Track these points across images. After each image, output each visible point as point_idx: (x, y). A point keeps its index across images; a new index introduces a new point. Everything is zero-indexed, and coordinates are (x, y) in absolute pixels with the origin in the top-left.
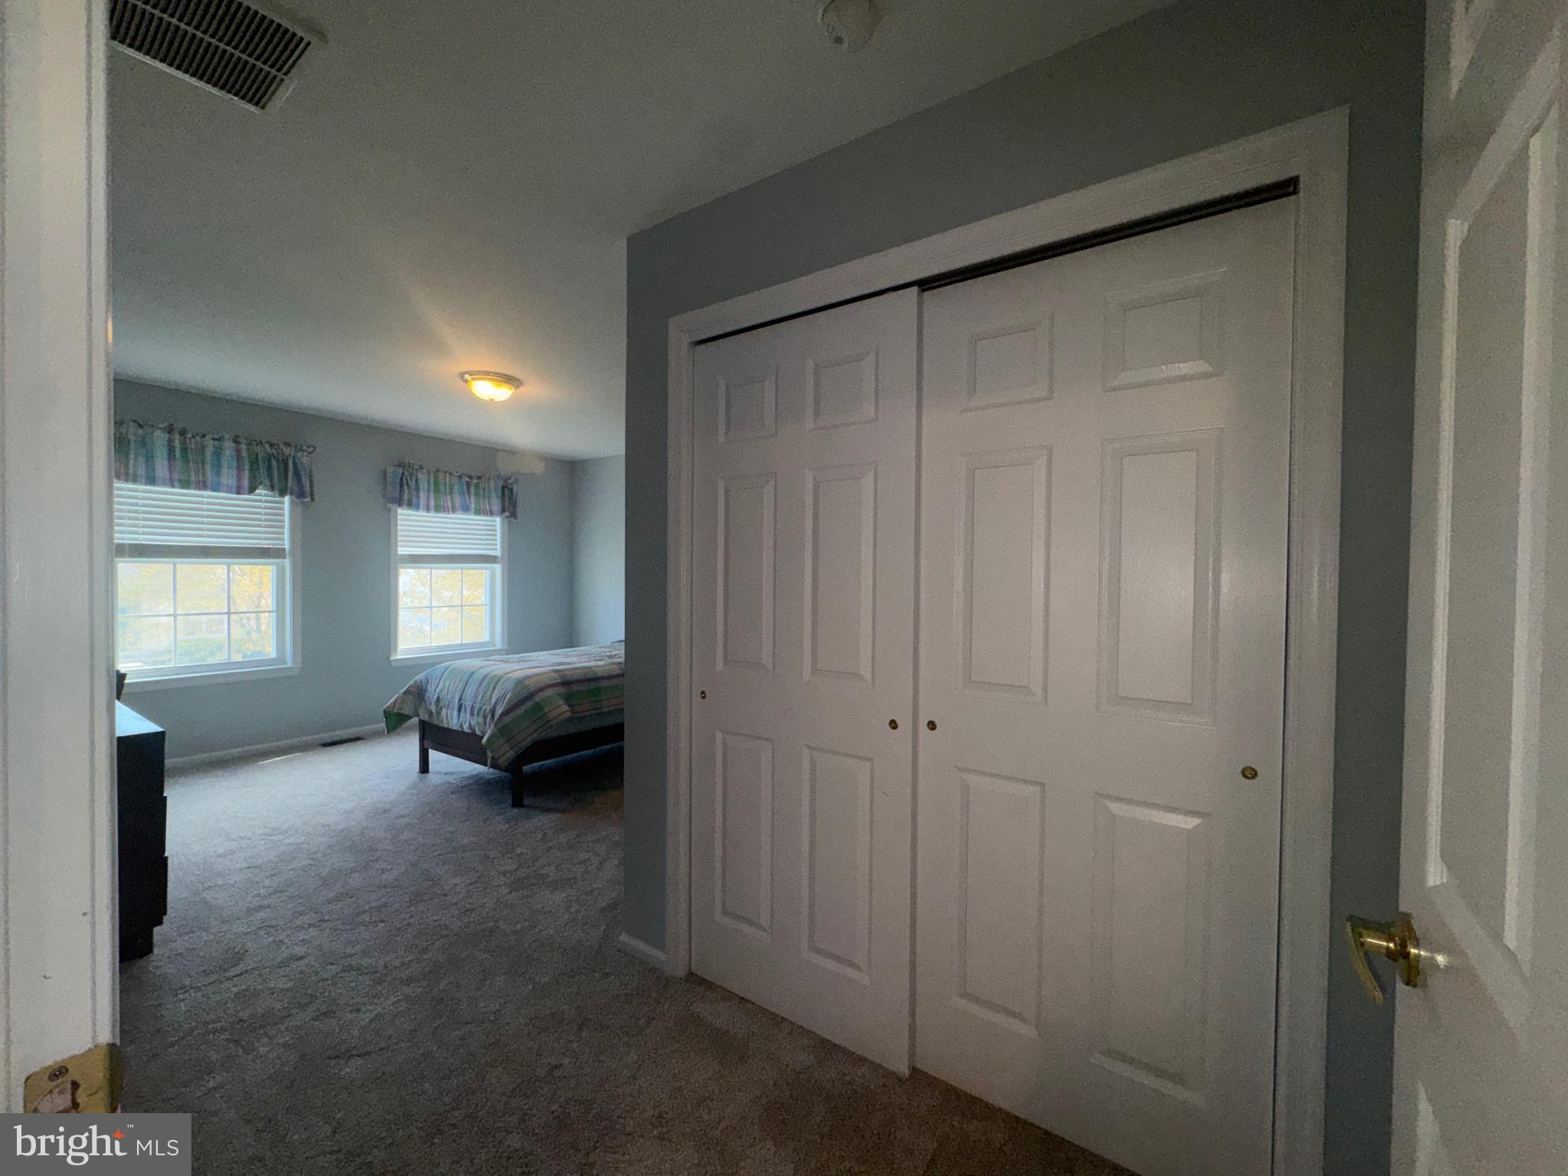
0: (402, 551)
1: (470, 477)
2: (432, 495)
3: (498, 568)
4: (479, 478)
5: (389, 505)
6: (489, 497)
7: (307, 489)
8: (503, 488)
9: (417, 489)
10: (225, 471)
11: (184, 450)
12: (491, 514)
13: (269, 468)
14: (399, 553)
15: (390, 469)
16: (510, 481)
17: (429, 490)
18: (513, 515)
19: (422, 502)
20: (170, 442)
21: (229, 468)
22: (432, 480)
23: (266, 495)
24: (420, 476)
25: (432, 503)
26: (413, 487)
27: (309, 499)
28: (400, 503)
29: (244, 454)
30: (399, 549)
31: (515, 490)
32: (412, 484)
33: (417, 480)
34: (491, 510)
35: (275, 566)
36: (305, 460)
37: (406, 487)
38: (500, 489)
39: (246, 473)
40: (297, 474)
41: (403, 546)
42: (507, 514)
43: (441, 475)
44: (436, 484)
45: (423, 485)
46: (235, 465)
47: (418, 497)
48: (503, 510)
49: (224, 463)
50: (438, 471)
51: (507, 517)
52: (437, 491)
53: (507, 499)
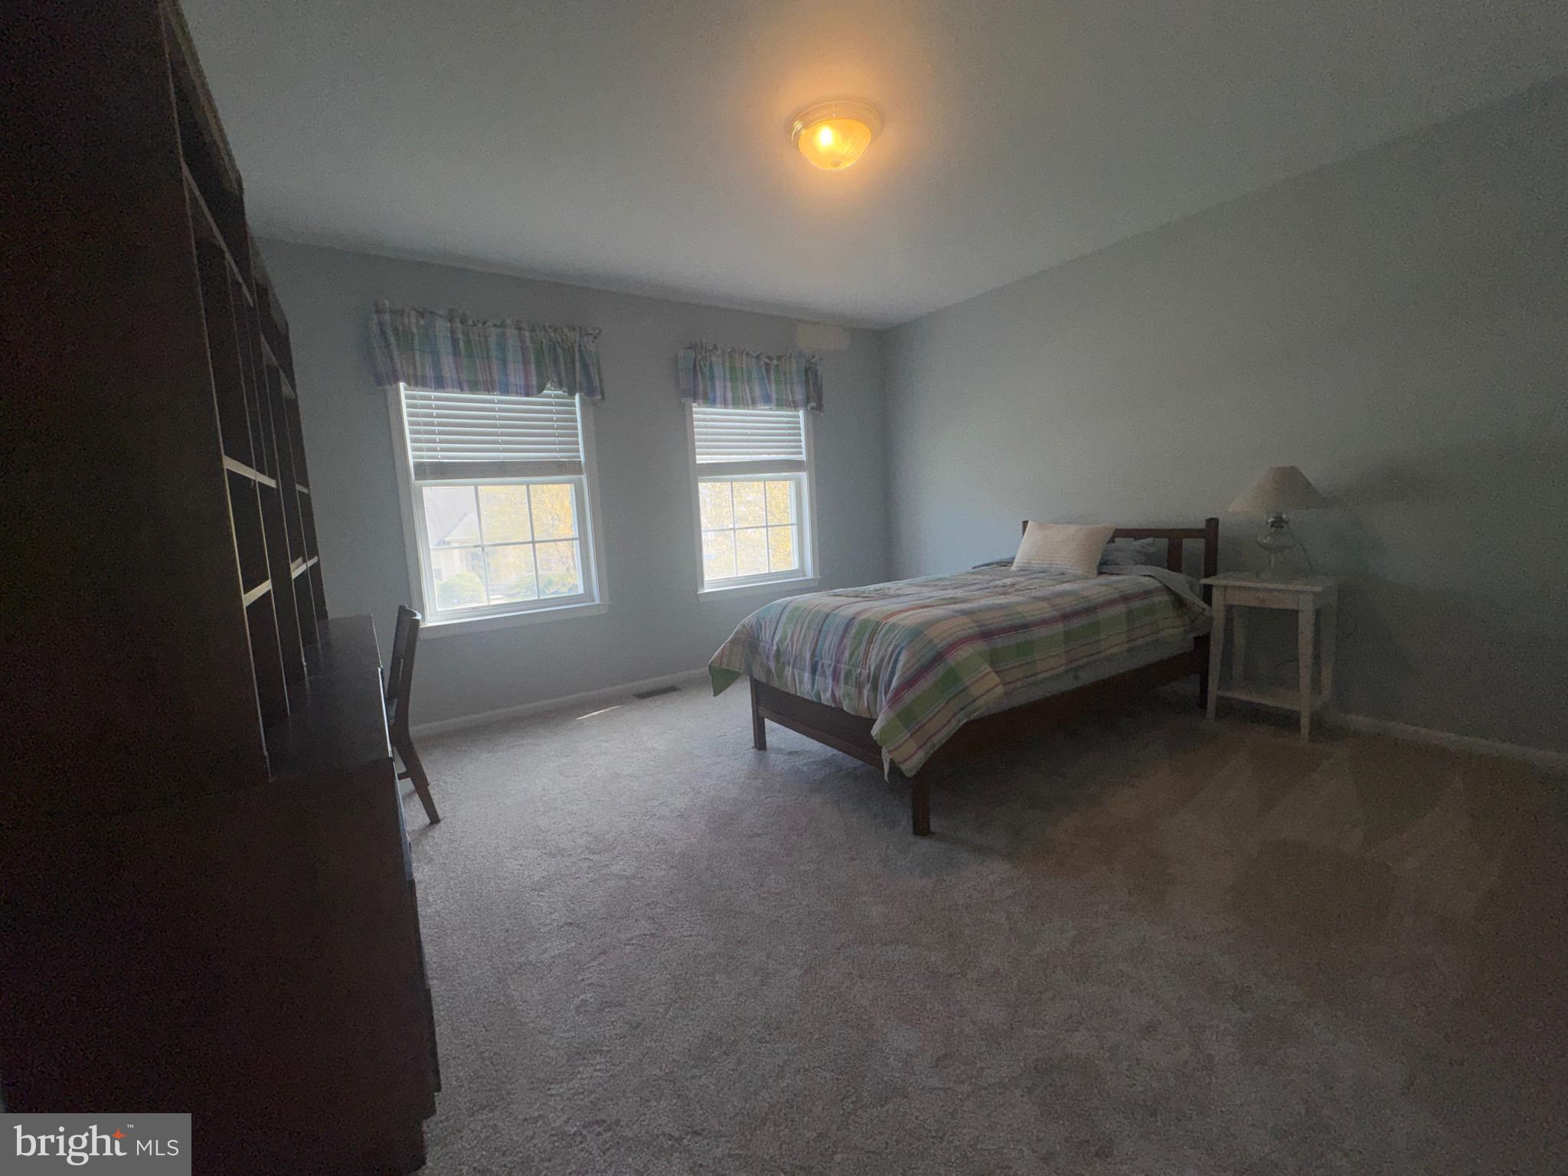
0: (701, 459)
1: (769, 358)
2: (729, 385)
3: (804, 476)
4: (779, 358)
5: (683, 400)
6: (792, 383)
7: (597, 383)
8: (806, 371)
9: (712, 378)
10: (511, 367)
11: (468, 342)
12: (795, 405)
13: (556, 360)
14: (698, 462)
15: (681, 353)
16: (813, 361)
17: (725, 378)
18: (819, 407)
19: (719, 393)
20: (453, 332)
21: (515, 362)
22: (727, 364)
23: (556, 397)
24: (714, 359)
25: (729, 395)
26: (708, 374)
27: (600, 397)
28: (695, 396)
29: (529, 344)
30: (697, 457)
31: (819, 372)
32: (706, 370)
33: (711, 366)
34: (793, 402)
35: (573, 486)
36: (591, 347)
37: (699, 374)
38: (803, 372)
39: (533, 367)
40: (585, 366)
41: (702, 454)
42: (813, 404)
43: (737, 356)
44: (732, 368)
45: (718, 371)
46: (521, 359)
47: (713, 387)
48: (808, 400)
49: (510, 357)
50: (733, 351)
51: (812, 408)
52: (733, 379)
53: (811, 383)
